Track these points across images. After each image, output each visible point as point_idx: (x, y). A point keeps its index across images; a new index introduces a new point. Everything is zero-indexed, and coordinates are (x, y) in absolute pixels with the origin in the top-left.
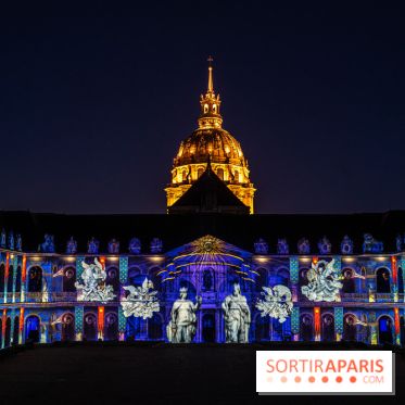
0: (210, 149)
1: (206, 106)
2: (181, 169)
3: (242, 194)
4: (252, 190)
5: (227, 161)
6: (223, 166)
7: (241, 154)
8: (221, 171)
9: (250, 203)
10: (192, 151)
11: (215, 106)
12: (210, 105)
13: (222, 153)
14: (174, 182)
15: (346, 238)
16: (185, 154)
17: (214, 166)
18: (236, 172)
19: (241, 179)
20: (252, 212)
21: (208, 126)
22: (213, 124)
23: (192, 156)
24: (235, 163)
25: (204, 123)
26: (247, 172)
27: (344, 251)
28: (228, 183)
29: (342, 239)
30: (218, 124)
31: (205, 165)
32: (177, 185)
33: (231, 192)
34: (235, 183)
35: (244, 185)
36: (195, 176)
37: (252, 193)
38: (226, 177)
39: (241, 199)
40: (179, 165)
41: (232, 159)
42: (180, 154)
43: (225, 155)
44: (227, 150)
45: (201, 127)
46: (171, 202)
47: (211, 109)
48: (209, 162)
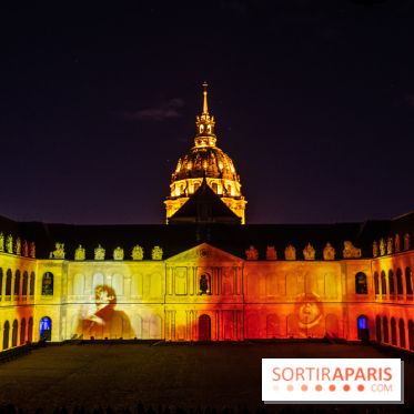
0: (205, 166)
1: (202, 127)
2: (178, 184)
3: (234, 206)
4: (244, 202)
5: (221, 176)
6: (217, 181)
7: (233, 170)
8: (215, 185)
9: (241, 214)
10: (189, 167)
11: (209, 127)
12: (206, 126)
13: (216, 170)
14: (173, 195)
15: (328, 245)
16: (183, 170)
17: (209, 180)
18: (229, 186)
19: (233, 193)
20: (243, 223)
21: (203, 145)
22: (207, 143)
23: (189, 172)
24: (228, 178)
25: (199, 142)
26: (239, 186)
27: (326, 257)
28: (222, 196)
29: (325, 246)
30: (212, 143)
31: (201, 179)
32: (175, 198)
33: (224, 204)
34: (228, 196)
35: (236, 198)
36: (192, 190)
37: (243, 205)
38: (220, 191)
39: (234, 210)
40: (177, 180)
41: (225, 175)
42: (178, 170)
43: (219, 171)
44: (221, 166)
45: (197, 146)
46: (170, 213)
47: (206, 129)
48: (204, 177)
